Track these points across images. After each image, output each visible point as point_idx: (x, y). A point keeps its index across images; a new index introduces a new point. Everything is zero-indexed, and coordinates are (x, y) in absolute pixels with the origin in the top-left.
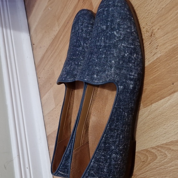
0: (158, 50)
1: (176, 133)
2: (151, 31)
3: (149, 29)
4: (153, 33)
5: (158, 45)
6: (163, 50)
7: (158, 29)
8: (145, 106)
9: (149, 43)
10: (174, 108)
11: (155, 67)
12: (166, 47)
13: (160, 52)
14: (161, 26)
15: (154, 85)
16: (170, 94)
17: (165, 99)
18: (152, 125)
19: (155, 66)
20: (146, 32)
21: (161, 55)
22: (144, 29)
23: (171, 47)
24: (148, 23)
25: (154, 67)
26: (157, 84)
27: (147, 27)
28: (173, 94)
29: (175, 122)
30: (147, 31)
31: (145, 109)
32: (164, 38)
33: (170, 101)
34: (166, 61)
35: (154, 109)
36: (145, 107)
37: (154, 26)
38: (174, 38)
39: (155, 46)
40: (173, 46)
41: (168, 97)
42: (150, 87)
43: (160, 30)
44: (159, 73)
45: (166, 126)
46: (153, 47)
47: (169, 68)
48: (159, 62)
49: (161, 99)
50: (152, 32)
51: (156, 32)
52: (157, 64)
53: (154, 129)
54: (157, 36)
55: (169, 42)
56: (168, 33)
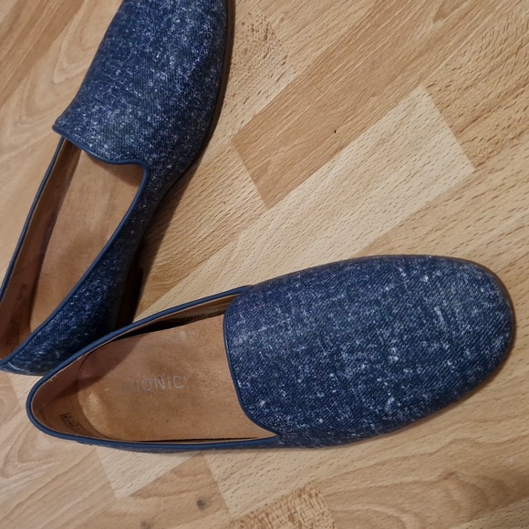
0: (287, 66)
1: (355, 237)
2: (264, 27)
3: (258, 23)
4: (270, 31)
5: (284, 55)
6: (299, 65)
7: (282, 20)
8: (272, 203)
9: (262, 56)
10: (346, 183)
11: (286, 107)
12: (308, 56)
13: (292, 70)
14: (287, 13)
15: (288, 148)
16: (332, 156)
17: (320, 170)
18: (297, 240)
19: (286, 105)
20: (250, 33)
21: (295, 75)
22: (246, 26)
23: (319, 52)
24: (253, 12)
25: (284, 106)
26: (296, 142)
27: (251, 21)
28: (337, 155)
29: (351, 213)
30: (253, 30)
31: (273, 209)
32: (298, 38)
33: (334, 171)
34: (310, 85)
35: (296, 203)
36: (273, 206)
37: (270, 14)
38: (323, 31)
39: (280, 58)
40: (324, 48)
41: (328, 164)
42: (279, 154)
43: (285, 22)
44: (298, 117)
45: (330, 229)
46: (274, 61)
47: (320, 100)
48: (294, 93)
49: (310, 175)
50: (267, 29)
51: (278, 27)
52: (290, 98)
53: (303, 248)
54: (279, 36)
55: (312, 44)
56: (307, 24)
